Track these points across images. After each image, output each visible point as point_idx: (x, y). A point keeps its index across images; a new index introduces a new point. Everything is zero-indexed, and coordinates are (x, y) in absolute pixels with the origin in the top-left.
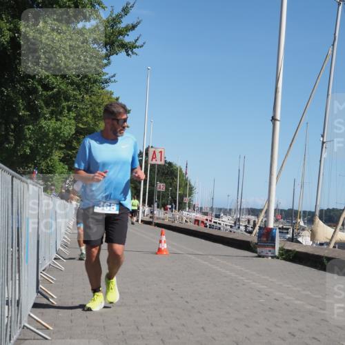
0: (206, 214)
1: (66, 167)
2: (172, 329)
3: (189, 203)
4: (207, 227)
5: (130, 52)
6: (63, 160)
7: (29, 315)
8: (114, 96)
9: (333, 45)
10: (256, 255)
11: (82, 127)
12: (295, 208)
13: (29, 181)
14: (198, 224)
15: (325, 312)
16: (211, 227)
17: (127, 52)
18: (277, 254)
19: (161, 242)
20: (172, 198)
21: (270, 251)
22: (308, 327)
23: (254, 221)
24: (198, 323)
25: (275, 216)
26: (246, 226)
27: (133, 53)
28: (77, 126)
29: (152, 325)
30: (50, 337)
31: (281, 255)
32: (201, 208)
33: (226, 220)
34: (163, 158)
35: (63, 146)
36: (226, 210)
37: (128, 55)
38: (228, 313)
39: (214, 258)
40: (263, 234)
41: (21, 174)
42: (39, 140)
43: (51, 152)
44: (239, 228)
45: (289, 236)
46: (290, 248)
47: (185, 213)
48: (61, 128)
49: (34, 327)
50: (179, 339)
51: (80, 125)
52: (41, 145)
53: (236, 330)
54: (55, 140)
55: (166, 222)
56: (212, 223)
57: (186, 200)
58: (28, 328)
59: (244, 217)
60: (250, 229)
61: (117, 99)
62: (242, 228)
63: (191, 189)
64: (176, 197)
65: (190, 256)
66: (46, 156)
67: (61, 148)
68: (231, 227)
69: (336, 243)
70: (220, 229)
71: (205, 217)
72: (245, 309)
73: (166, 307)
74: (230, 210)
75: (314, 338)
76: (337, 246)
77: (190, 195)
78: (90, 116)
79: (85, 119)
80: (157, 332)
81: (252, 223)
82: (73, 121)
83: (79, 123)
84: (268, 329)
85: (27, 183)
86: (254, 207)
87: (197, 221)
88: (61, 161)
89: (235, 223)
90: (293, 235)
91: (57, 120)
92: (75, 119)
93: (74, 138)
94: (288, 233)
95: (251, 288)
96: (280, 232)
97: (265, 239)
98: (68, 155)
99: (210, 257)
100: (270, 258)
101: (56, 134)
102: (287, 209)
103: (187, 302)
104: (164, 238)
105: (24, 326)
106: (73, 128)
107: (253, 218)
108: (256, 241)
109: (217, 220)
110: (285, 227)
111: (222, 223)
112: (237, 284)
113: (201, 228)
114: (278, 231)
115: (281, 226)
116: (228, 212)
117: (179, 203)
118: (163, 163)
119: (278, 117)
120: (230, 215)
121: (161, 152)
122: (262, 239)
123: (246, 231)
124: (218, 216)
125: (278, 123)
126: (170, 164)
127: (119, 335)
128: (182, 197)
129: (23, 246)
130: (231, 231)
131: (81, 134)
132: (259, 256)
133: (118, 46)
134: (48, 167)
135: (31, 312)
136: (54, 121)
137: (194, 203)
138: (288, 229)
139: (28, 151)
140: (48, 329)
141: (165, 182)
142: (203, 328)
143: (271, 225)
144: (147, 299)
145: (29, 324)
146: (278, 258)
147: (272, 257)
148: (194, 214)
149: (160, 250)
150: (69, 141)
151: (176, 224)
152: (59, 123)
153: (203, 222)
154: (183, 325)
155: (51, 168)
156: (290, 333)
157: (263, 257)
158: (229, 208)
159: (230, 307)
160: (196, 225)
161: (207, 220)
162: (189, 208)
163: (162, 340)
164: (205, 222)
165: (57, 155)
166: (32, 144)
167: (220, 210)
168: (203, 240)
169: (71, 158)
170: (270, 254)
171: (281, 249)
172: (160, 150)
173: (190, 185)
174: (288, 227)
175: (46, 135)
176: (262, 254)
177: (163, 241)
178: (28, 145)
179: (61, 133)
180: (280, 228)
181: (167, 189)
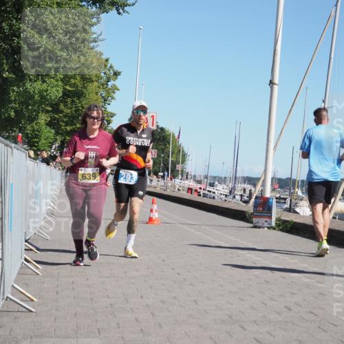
0: (199, 182)
1: (53, 131)
2: (163, 302)
3: (182, 171)
4: (200, 195)
5: (121, 11)
6: (49, 124)
7: (13, 286)
8: (104, 57)
9: (336, 5)
10: (252, 225)
11: (70, 89)
12: (293, 177)
13: (13, 145)
14: (191, 193)
15: (323, 285)
16: (205, 196)
17: (118, 10)
18: (273, 224)
19: (152, 211)
20: (164, 165)
21: (266, 222)
22: (305, 300)
23: (250, 190)
24: (189, 296)
25: (272, 185)
26: (241, 196)
27: (124, 11)
28: (64, 89)
29: (141, 297)
30: (34, 308)
31: (278, 225)
32: (195, 176)
33: (221, 189)
34: (155, 122)
35: (50, 109)
36: (221, 178)
37: (119, 13)
38: (222, 286)
39: (207, 228)
40: (259, 204)
41: (5, 138)
42: (25, 103)
43: (37, 115)
44: (234, 197)
45: (287, 206)
46: (287, 219)
47: (177, 181)
48: (47, 90)
49: (19, 299)
50: (170, 312)
51: (68, 87)
52: (27, 108)
53: (230, 303)
54: (41, 103)
55: (158, 190)
56: (206, 192)
57: (179, 167)
58: (11, 300)
59: (239, 185)
60: (246, 198)
61: (107, 60)
62: (238, 197)
63: (184, 156)
64: (168, 164)
65: (181, 226)
66: (32, 120)
67: (47, 112)
68: (226, 196)
69: (335, 214)
70: (214, 198)
71: (199, 186)
72: (239, 281)
73: (157, 279)
74: (225, 178)
75: (311, 312)
76: (337, 217)
77: (183, 162)
78: (78, 78)
79: (73, 81)
80: (147, 305)
81: (248, 192)
82: (60, 83)
83: (66, 85)
84: (263, 303)
85: (11, 147)
86: (249, 176)
87: (190, 190)
88: (47, 124)
89: (230, 192)
90: (290, 205)
91: (44, 81)
92: (62, 80)
93: (61, 101)
94: (285, 203)
95: (246, 260)
96: (277, 202)
97: (261, 209)
98: (55, 119)
99: (203, 227)
100: (266, 229)
101: (42, 97)
102: (284, 178)
103: (178, 274)
104: (155, 207)
105: (7, 297)
106: (61, 90)
107: (248, 187)
108: (252, 211)
109: (211, 189)
110: (282, 196)
111: (216, 192)
112: (231, 255)
113: (194, 197)
114: (274, 200)
115: (278, 196)
116: (222, 180)
117: (172, 171)
118: (154, 128)
119: (276, 81)
120: (225, 183)
121: (153, 117)
122: (258, 209)
123: (241, 200)
124: (212, 185)
125: (276, 87)
126: (162, 129)
127: (107, 307)
128: (174, 164)
129: (7, 214)
130: (225, 201)
131: (68, 96)
132: (255, 227)
133: (108, 4)
134: (33, 131)
135: (15, 282)
136: (39, 82)
137: (187, 171)
138: (285, 199)
139: (12, 114)
140: (32, 300)
141: (157, 148)
142: (195, 301)
143: (268, 194)
144: (137, 271)
145: (12, 295)
146: (274, 229)
147: (269, 228)
148: (187, 182)
149: (151, 219)
150: (56, 104)
151: (168, 192)
152: (45, 84)
153: (196, 191)
154: (174, 297)
155: (36, 133)
156: (286, 307)
157: (259, 227)
158: (223, 176)
159: (224, 279)
160: (189, 194)
161: (200, 188)
162: (182, 176)
163: (152, 313)
164: (199, 190)
165: (43, 118)
166: (17, 106)
167: (215, 178)
168: (196, 210)
169: (58, 122)
170: (266, 225)
171: (278, 220)
172: (152, 114)
173: (183, 151)
174: (285, 197)
175: (32, 97)
176: (258, 225)
177: (154, 210)
178: (12, 108)
179: (47, 95)
180: (277, 198)
181: (158, 155)
